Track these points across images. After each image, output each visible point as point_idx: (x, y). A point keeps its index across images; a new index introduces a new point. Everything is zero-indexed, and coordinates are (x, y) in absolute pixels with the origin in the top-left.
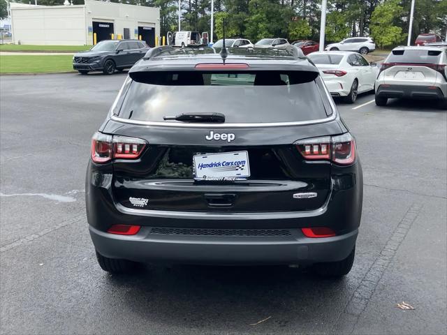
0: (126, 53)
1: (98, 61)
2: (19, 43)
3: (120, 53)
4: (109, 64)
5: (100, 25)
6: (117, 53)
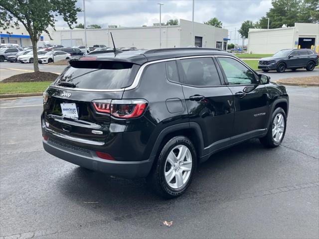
0: (296, 58)
1: (273, 64)
2: (251, 53)
3: (291, 58)
4: (282, 65)
5: (304, 40)
6: (289, 58)
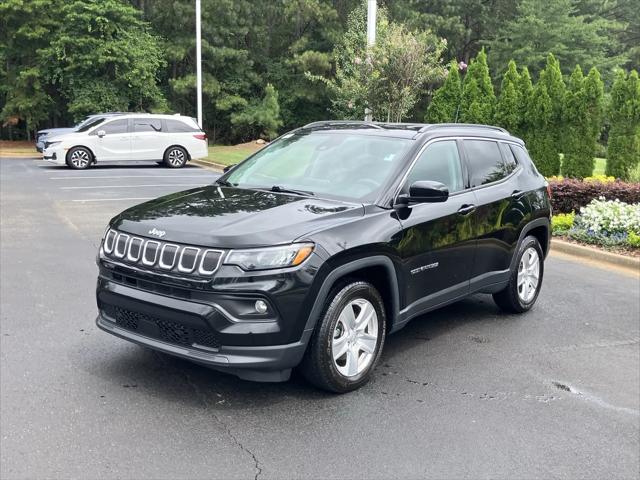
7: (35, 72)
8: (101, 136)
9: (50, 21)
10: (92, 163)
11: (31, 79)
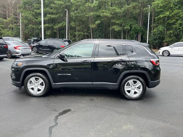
7: (171, 32)
8: (172, 48)
9: (177, 18)
10: (169, 55)
11: (171, 33)
